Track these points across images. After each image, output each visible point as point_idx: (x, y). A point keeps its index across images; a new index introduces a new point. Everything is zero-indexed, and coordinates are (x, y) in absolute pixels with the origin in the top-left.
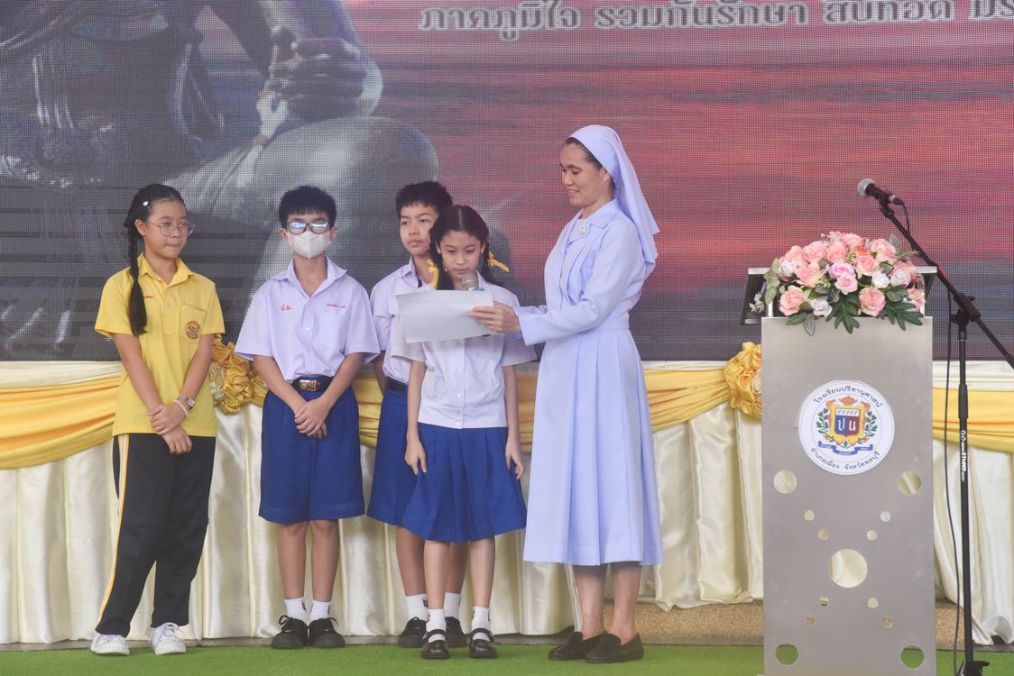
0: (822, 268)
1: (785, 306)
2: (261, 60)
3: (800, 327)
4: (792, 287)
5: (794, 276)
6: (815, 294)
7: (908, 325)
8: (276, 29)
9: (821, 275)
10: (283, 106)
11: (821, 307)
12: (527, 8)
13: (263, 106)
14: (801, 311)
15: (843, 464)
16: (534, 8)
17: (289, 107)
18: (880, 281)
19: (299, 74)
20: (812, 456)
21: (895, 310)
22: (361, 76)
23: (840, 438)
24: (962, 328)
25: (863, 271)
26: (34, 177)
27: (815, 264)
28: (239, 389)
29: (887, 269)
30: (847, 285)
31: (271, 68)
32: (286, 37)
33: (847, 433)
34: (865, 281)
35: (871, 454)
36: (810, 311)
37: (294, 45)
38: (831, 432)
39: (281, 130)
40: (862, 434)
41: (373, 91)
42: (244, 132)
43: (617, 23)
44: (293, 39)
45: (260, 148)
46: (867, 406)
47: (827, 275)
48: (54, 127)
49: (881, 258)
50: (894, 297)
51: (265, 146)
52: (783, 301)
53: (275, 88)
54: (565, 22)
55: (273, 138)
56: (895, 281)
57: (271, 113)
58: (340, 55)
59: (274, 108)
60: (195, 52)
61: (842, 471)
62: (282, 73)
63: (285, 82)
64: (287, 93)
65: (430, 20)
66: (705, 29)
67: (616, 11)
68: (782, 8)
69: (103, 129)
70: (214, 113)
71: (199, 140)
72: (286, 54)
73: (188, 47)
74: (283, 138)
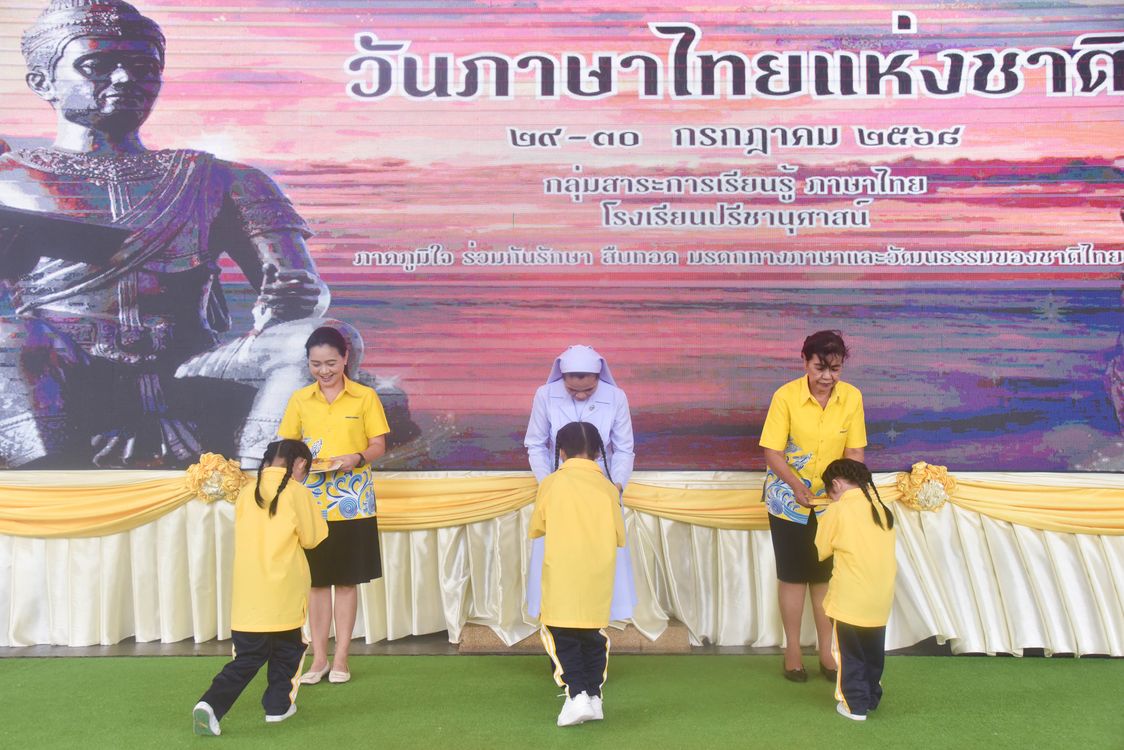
2: (257, 284)
8: (265, 266)
10: (269, 311)
12: (420, 252)
13: (256, 311)
16: (425, 252)
17: (274, 313)
19: (278, 292)
22: (317, 292)
26: (115, 356)
28: (232, 488)
31: (262, 288)
32: (272, 269)
37: (277, 275)
39: (267, 326)
41: (324, 300)
42: (245, 328)
43: (476, 262)
44: (276, 271)
45: (253, 337)
48: (129, 326)
51: (256, 336)
53: (263, 300)
54: (444, 261)
55: (262, 331)
57: (261, 315)
58: (304, 279)
59: (263, 313)
60: (216, 281)
62: (268, 291)
63: (270, 297)
64: (271, 303)
65: (361, 260)
66: (529, 266)
67: (476, 254)
68: (576, 255)
69: (158, 327)
70: (226, 316)
71: (216, 332)
72: (271, 280)
73: (212, 277)
74: (268, 331)
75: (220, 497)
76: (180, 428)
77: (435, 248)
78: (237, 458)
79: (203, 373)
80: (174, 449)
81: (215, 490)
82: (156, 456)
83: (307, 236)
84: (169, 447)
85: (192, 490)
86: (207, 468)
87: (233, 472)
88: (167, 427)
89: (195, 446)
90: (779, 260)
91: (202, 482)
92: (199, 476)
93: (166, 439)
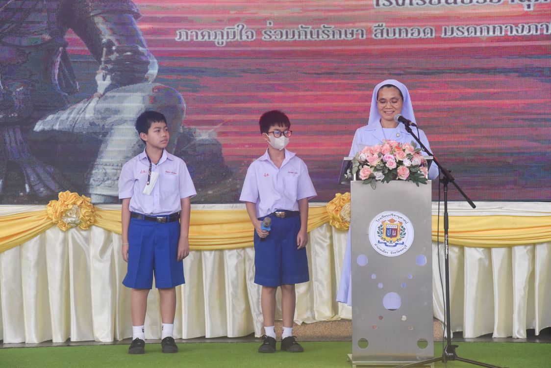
0: (379, 157)
1: (362, 175)
2: (98, 55)
3: (369, 185)
4: (365, 166)
5: (366, 161)
6: (376, 169)
7: (420, 184)
8: (104, 40)
9: (379, 160)
10: (108, 77)
11: (379, 175)
12: (229, 30)
13: (99, 78)
14: (370, 178)
15: (390, 251)
16: (232, 30)
17: (112, 79)
18: (407, 163)
19: (117, 62)
20: (375, 247)
21: (414, 176)
22: (147, 63)
23: (388, 239)
24: (446, 185)
25: (399, 158)
27: (376, 155)
28: (87, 218)
29: (410, 157)
30: (391, 165)
31: (103, 59)
32: (110, 44)
33: (391, 236)
34: (400, 163)
35: (403, 246)
36: (374, 177)
37: (114, 48)
38: (384, 236)
39: (107, 90)
40: (399, 237)
41: (153, 71)
42: (89, 91)
43: (273, 37)
44: (113, 45)
45: (97, 99)
46: (401, 223)
47: (382, 160)
49: (407, 152)
50: (413, 170)
51: (99, 98)
52: (361, 173)
53: (105, 68)
54: (248, 37)
55: (104, 94)
56: (414, 163)
57: (102, 82)
58: (136, 52)
59: (104, 79)
61: (389, 255)
62: (107, 62)
63: (110, 66)
64: (110, 71)
65: (181, 36)
66: (316, 41)
67: (273, 32)
68: (353, 31)
69: (18, 90)
70: (74, 82)
71: (67, 94)
72: (110, 52)
73: (61, 49)
74: (108, 94)
75: (76, 225)
76: (40, 171)
77: (241, 27)
78: (88, 195)
79: (57, 127)
80: (36, 188)
81: (74, 219)
82: (21, 194)
83: (137, 16)
84: (31, 187)
85: (54, 220)
86: (66, 203)
87: (88, 206)
88: (29, 171)
89: (53, 186)
90: (517, 31)
91: (63, 214)
92: (60, 209)
93: (29, 179)
